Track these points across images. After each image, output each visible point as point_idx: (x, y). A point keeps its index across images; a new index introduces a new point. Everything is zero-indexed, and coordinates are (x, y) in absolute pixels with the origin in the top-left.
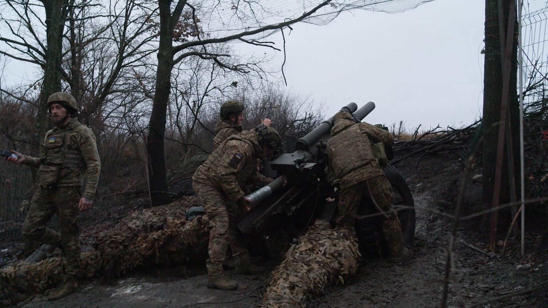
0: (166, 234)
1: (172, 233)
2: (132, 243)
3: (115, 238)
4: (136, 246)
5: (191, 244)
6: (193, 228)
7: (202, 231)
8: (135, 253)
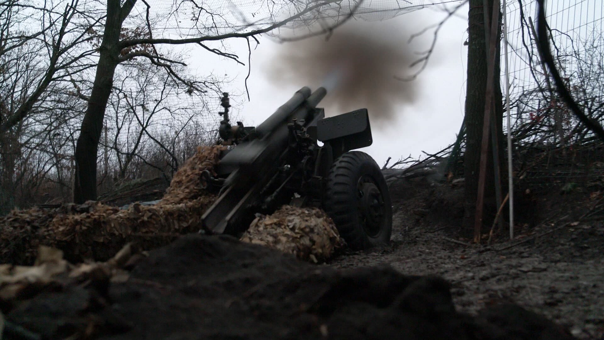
0: (93, 217)
1: (100, 218)
2: (44, 226)
3: (21, 216)
4: (50, 228)
5: (124, 236)
6: (128, 216)
7: (139, 221)
8: (48, 237)
